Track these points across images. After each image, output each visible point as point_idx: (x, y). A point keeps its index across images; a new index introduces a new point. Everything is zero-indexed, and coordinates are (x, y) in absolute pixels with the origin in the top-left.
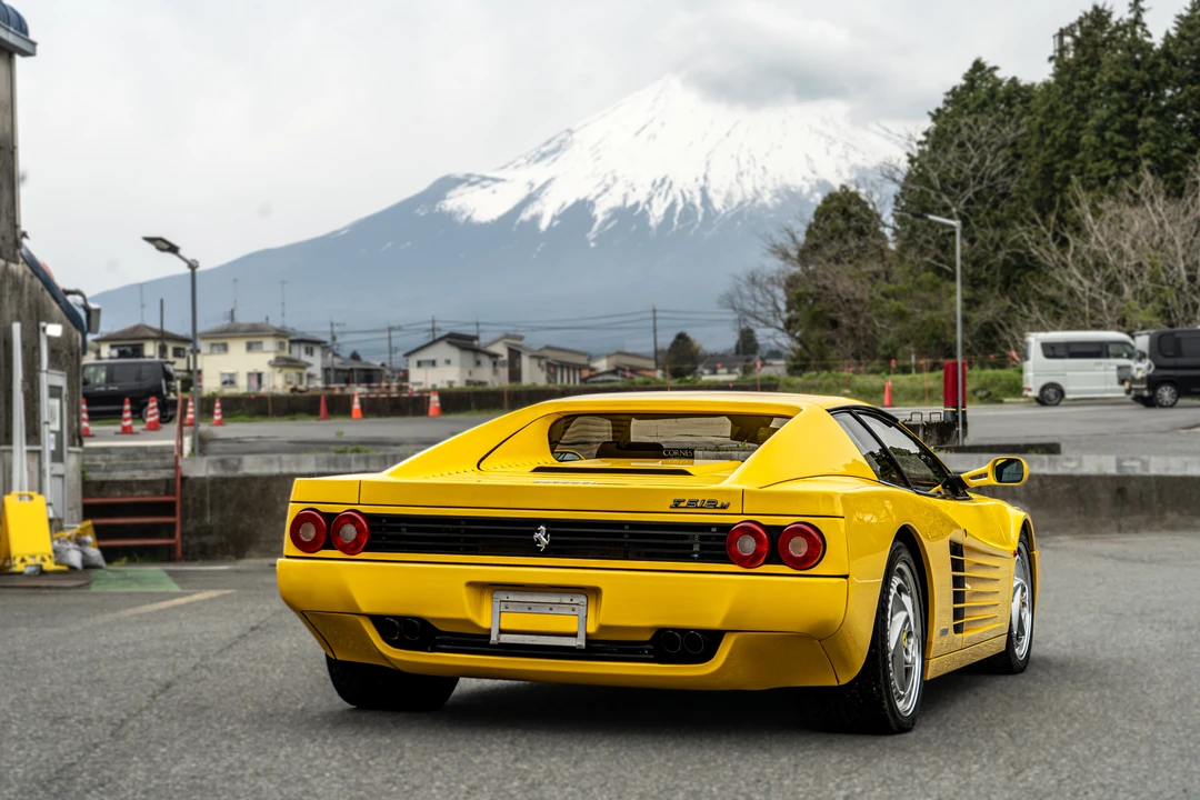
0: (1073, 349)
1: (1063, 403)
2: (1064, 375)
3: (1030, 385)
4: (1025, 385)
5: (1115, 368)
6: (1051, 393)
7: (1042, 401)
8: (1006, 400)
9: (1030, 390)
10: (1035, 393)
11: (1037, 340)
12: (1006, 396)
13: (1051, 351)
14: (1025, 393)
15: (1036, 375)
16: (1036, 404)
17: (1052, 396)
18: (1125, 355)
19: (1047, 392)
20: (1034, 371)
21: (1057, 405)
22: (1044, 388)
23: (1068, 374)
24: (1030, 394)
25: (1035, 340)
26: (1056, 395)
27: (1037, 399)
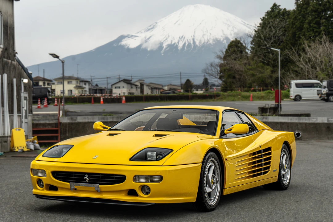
0: (304, 85)
1: (301, 100)
2: (302, 92)
3: (292, 95)
4: (290, 95)
5: (316, 90)
6: (298, 97)
8: (284, 99)
12: (284, 98)
13: (298, 86)
14: (290, 97)
15: (293, 93)
18: (318, 87)
19: (297, 97)
20: (293, 91)
21: (299, 101)
23: (303, 92)
24: (292, 98)
25: (293, 82)
26: (299, 99)
27: (294, 99)
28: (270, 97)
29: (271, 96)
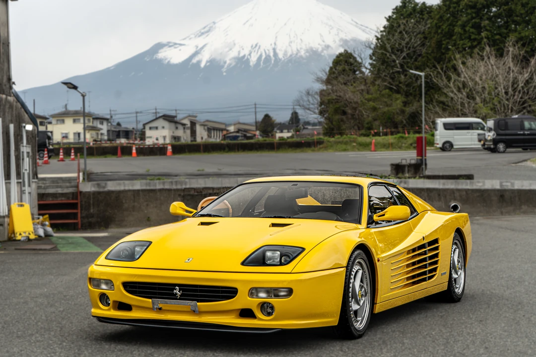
0: (457, 126)
1: (452, 150)
2: (453, 137)
3: (438, 142)
4: (435, 142)
5: (476, 134)
6: (447, 145)
7: (443, 149)
9: (438, 144)
10: (440, 145)
11: (441, 122)
13: (447, 127)
14: (435, 145)
15: (440, 138)
16: (440, 150)
17: (448, 147)
18: (480, 128)
19: (445, 145)
20: (440, 136)
21: (450, 151)
22: (445, 143)
23: (455, 137)
24: (438, 146)
25: (440, 122)
26: (449, 146)
27: (440, 148)
28: (403, 145)
29: (405, 144)
